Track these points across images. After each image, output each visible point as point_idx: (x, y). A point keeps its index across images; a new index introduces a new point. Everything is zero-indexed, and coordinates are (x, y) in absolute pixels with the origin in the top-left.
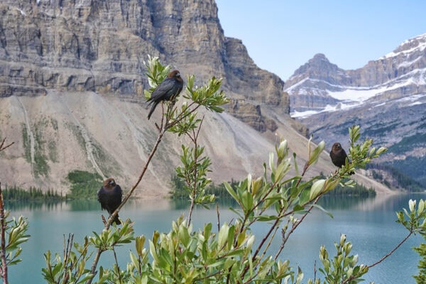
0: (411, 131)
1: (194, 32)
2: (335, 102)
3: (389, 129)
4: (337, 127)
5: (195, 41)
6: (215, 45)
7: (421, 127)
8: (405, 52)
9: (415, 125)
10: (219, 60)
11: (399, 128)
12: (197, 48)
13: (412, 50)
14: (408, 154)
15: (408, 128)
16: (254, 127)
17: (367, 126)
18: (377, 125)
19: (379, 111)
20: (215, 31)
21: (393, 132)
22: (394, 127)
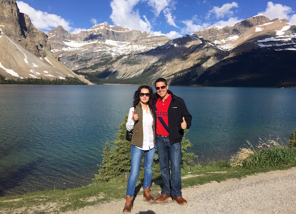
0: (97, 61)
1: (4, 8)
2: (67, 47)
3: (89, 60)
4: (68, 57)
5: (5, 12)
6: (15, 15)
7: (101, 60)
8: (95, 29)
9: (99, 59)
10: (17, 23)
11: (93, 60)
12: (6, 16)
13: (98, 29)
14: (97, 70)
15: (97, 60)
16: (36, 55)
17: (81, 58)
18: (84, 58)
19: (85, 52)
20: (15, 9)
21: (91, 61)
22: (91, 59)
